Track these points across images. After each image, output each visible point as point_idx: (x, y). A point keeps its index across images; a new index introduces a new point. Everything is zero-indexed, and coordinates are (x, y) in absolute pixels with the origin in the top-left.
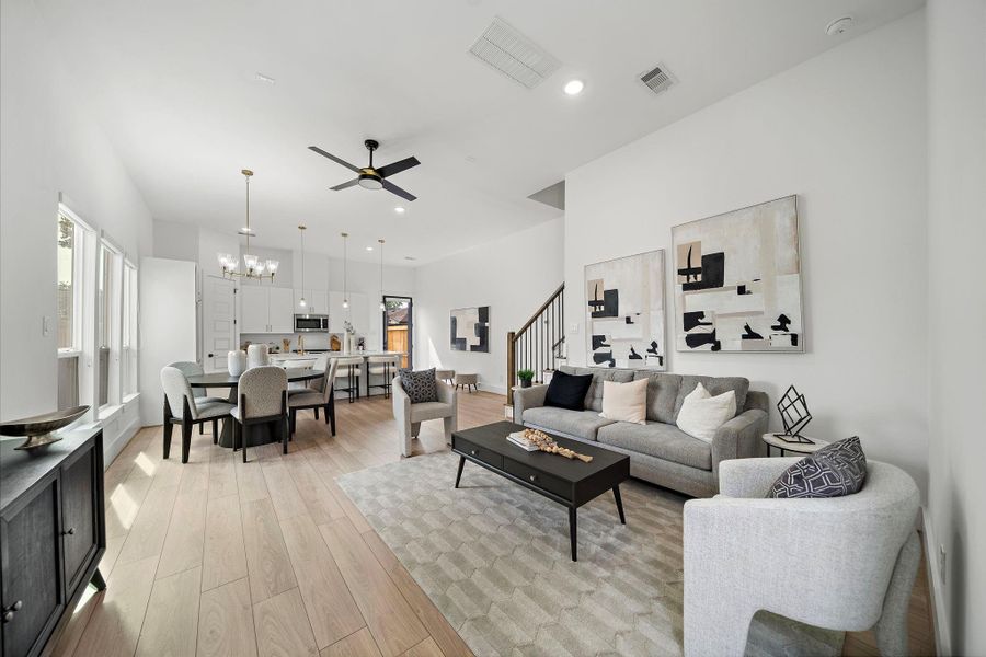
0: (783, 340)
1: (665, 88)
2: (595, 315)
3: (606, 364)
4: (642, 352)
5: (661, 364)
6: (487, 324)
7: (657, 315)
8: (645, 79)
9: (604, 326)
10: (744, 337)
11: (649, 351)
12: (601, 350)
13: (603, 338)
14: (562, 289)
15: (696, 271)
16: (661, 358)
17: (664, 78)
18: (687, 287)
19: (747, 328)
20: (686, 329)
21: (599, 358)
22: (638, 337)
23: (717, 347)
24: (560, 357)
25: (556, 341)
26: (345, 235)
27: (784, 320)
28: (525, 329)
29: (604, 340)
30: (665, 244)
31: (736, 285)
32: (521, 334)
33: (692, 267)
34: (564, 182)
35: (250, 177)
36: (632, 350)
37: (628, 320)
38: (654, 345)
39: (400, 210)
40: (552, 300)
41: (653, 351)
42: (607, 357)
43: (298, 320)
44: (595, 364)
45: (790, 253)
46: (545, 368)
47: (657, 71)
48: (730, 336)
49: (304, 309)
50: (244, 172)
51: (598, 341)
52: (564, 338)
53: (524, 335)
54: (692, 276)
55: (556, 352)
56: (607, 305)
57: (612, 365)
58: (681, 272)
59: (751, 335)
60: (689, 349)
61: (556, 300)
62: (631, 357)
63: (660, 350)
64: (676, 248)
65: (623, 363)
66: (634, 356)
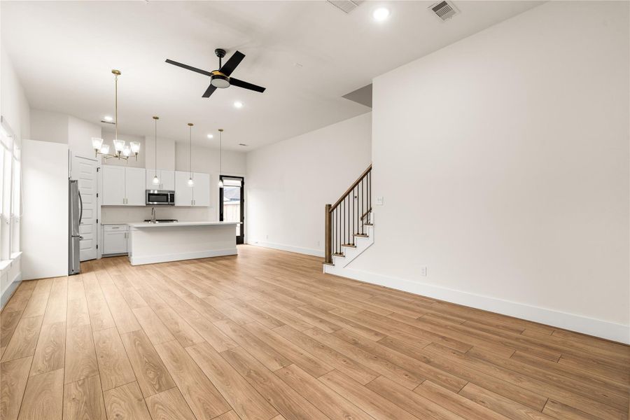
1: (450, 16)
8: (435, 9)
14: (370, 169)
17: (449, 9)
24: (368, 224)
25: (365, 211)
26: (191, 125)
28: (340, 202)
32: (336, 206)
34: (371, 85)
35: (119, 76)
39: (238, 105)
40: (362, 179)
43: (149, 194)
46: (356, 233)
47: (444, 4)
49: (156, 185)
50: (114, 72)
52: (371, 209)
53: (339, 207)
55: (365, 221)
61: (365, 179)
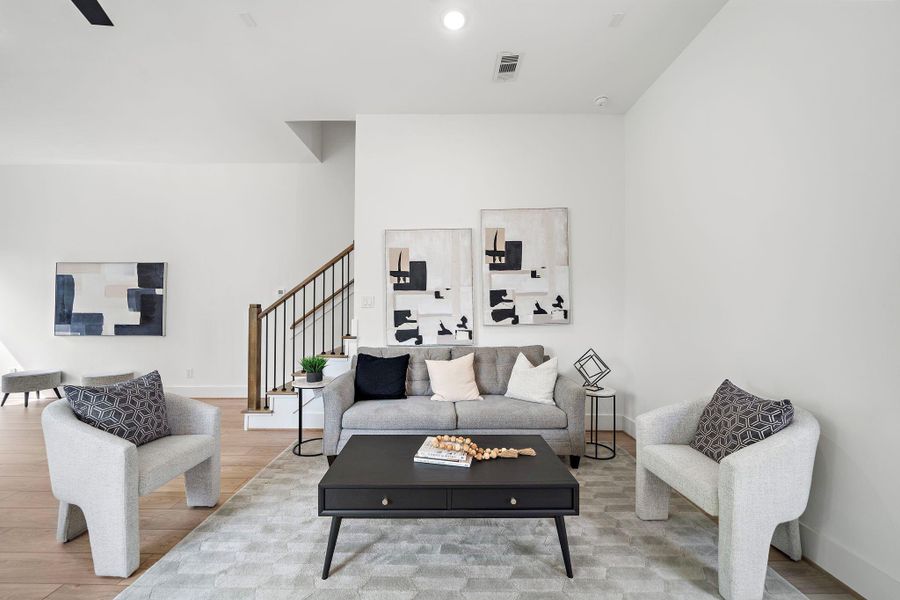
0: (558, 315)
2: (397, 287)
3: (412, 341)
4: (452, 327)
5: (471, 338)
6: (158, 291)
7: (466, 290)
9: (407, 300)
10: (535, 312)
11: (459, 326)
12: (405, 327)
13: (408, 313)
14: (352, 248)
15: (501, 254)
16: (470, 333)
18: (493, 267)
19: (537, 305)
20: (492, 305)
21: (402, 336)
22: (448, 312)
23: (516, 321)
24: (346, 336)
27: (560, 299)
28: (283, 301)
29: (409, 315)
30: (474, 225)
31: (530, 270)
32: (274, 308)
33: (498, 249)
34: (354, 123)
36: (442, 325)
37: (437, 295)
38: (464, 320)
40: (332, 264)
41: (463, 326)
42: (414, 334)
44: (397, 343)
45: (562, 250)
46: (318, 352)
48: (525, 312)
51: (401, 317)
53: (280, 308)
54: (497, 258)
56: (413, 277)
57: (419, 341)
58: (488, 253)
59: (540, 311)
60: (494, 323)
62: (440, 333)
63: (469, 325)
64: (484, 231)
65: (430, 338)
66: (444, 332)
